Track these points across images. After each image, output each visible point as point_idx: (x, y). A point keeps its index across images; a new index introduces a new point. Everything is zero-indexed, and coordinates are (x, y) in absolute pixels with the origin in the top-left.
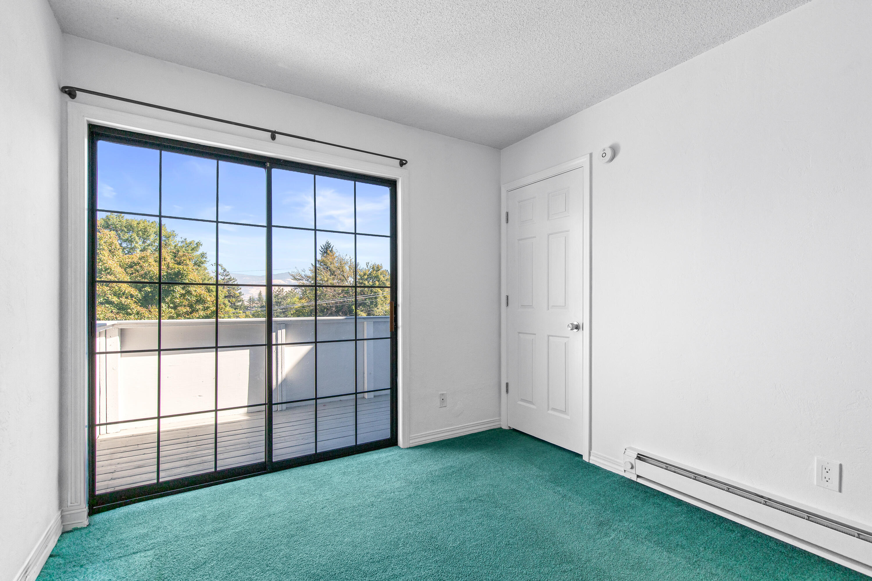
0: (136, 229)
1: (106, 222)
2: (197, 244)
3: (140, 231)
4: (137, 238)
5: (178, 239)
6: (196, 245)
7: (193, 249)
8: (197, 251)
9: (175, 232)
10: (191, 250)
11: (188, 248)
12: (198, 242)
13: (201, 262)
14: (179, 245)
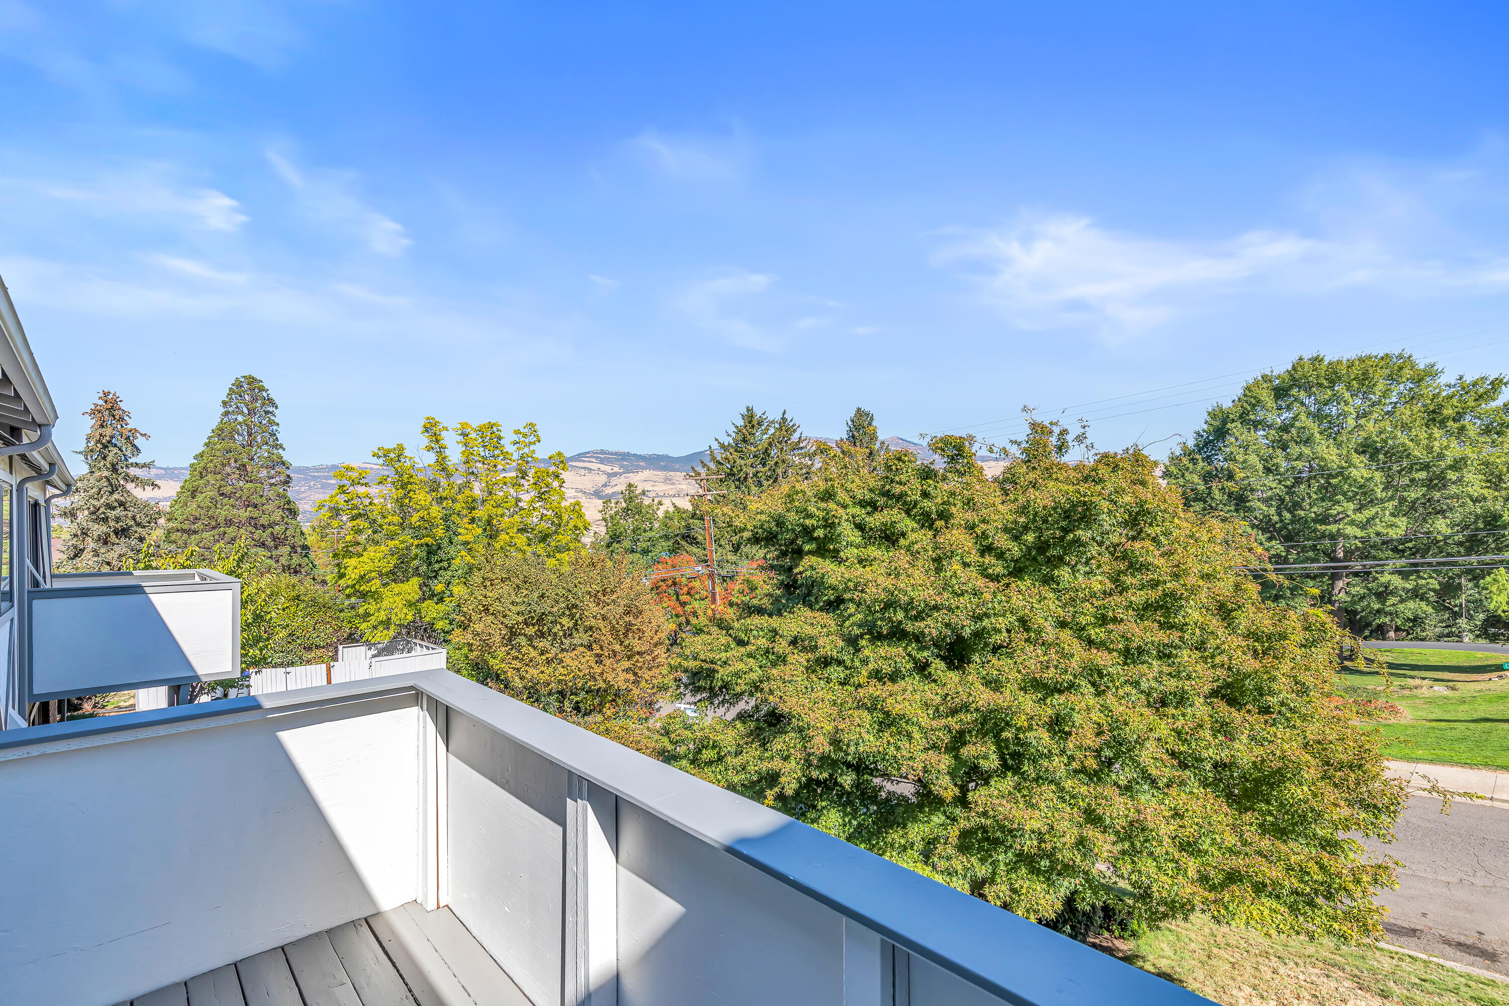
0: (1345, 378)
1: (1291, 375)
2: (1492, 383)
3: (1354, 379)
4: (1347, 395)
5: (1443, 380)
6: (1490, 387)
7: (1481, 396)
8: (1494, 400)
9: (1436, 368)
10: (1476, 400)
11: (1466, 396)
12: (1497, 379)
13: (1502, 424)
14: (1444, 394)
